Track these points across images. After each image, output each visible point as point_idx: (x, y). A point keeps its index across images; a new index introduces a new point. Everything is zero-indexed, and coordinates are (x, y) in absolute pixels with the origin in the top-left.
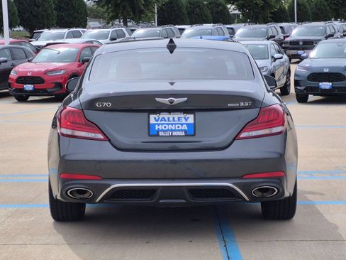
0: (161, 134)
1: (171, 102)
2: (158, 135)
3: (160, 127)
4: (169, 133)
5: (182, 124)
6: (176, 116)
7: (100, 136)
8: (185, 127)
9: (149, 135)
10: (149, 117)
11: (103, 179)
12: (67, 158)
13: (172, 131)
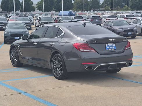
0: (109, 49)
1: (112, 40)
2: (108, 50)
3: (109, 48)
4: (111, 49)
5: (113, 46)
6: (112, 44)
7: (94, 51)
8: (114, 47)
9: (106, 50)
10: (105, 45)
11: (97, 63)
12: (85, 58)
13: (111, 48)
